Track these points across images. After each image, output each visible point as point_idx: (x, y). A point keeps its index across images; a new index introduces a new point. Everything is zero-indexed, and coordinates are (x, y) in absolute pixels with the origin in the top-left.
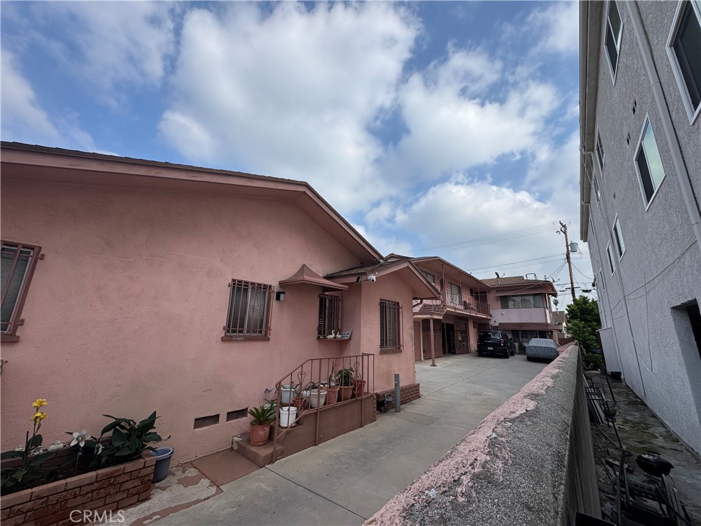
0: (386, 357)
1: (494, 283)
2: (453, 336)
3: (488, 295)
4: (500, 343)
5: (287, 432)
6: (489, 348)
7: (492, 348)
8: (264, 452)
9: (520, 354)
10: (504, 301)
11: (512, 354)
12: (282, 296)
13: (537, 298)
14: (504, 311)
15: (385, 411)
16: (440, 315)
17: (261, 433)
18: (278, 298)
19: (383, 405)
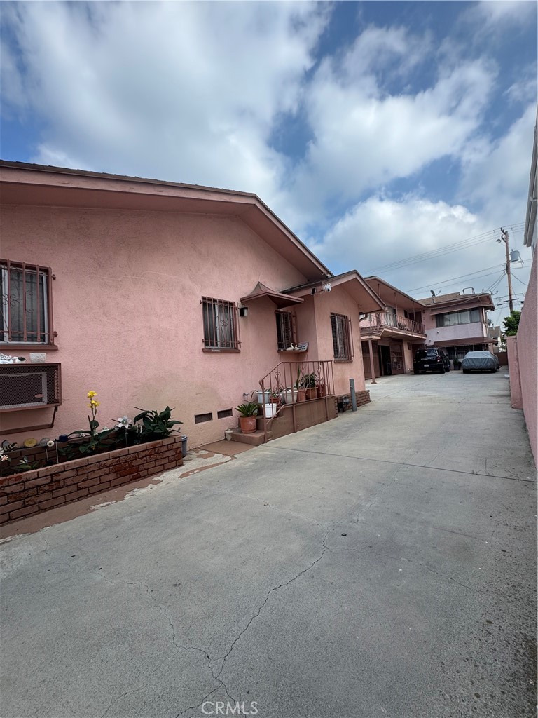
0: (339, 366)
1: (429, 302)
2: (389, 358)
3: (423, 316)
4: (437, 359)
5: (272, 421)
6: (425, 365)
7: (428, 365)
8: (258, 435)
9: (454, 370)
10: (440, 320)
11: (448, 370)
12: (246, 312)
13: (474, 312)
14: (439, 330)
15: (344, 411)
16: (378, 335)
17: (251, 423)
18: (242, 314)
19: (343, 406)
